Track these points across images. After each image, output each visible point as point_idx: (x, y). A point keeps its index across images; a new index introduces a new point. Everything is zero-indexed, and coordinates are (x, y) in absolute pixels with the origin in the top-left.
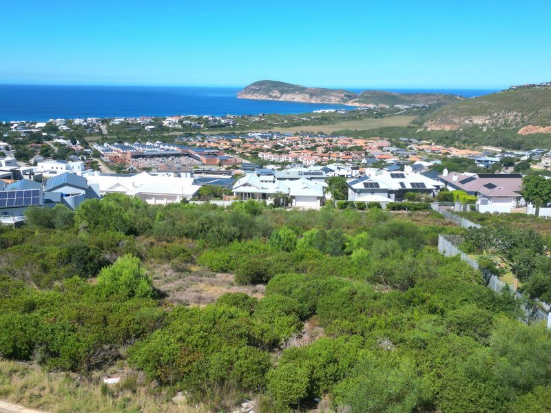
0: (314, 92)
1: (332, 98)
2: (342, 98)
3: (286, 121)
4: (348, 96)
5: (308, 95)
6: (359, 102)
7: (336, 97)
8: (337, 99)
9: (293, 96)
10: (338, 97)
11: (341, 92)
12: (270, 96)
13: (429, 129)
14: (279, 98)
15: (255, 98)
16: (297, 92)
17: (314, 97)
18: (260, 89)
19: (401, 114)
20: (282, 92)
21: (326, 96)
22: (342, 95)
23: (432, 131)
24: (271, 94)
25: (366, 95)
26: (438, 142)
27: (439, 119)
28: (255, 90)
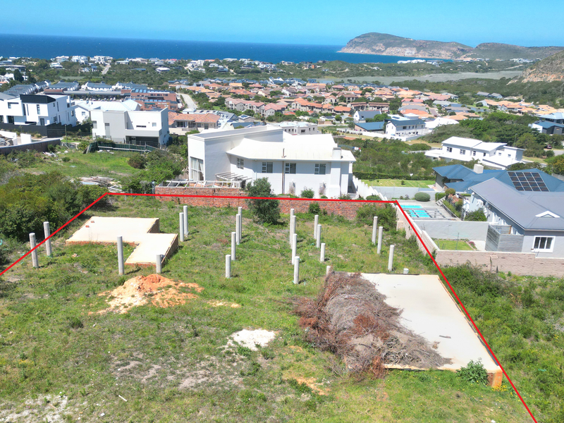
0: (421, 46)
1: (443, 52)
2: (455, 53)
3: (347, 70)
4: (462, 50)
5: (415, 49)
6: (472, 56)
7: (448, 51)
8: (448, 54)
9: (399, 50)
10: (450, 51)
11: (453, 46)
12: (374, 50)
13: (525, 81)
14: (383, 52)
15: (357, 52)
16: (403, 46)
17: (422, 52)
18: (363, 42)
19: (515, 69)
20: (387, 45)
21: (435, 50)
22: (455, 49)
23: (528, 82)
24: (374, 47)
25: (482, 48)
26: (530, 98)
27: (542, 66)
28: (358, 42)
